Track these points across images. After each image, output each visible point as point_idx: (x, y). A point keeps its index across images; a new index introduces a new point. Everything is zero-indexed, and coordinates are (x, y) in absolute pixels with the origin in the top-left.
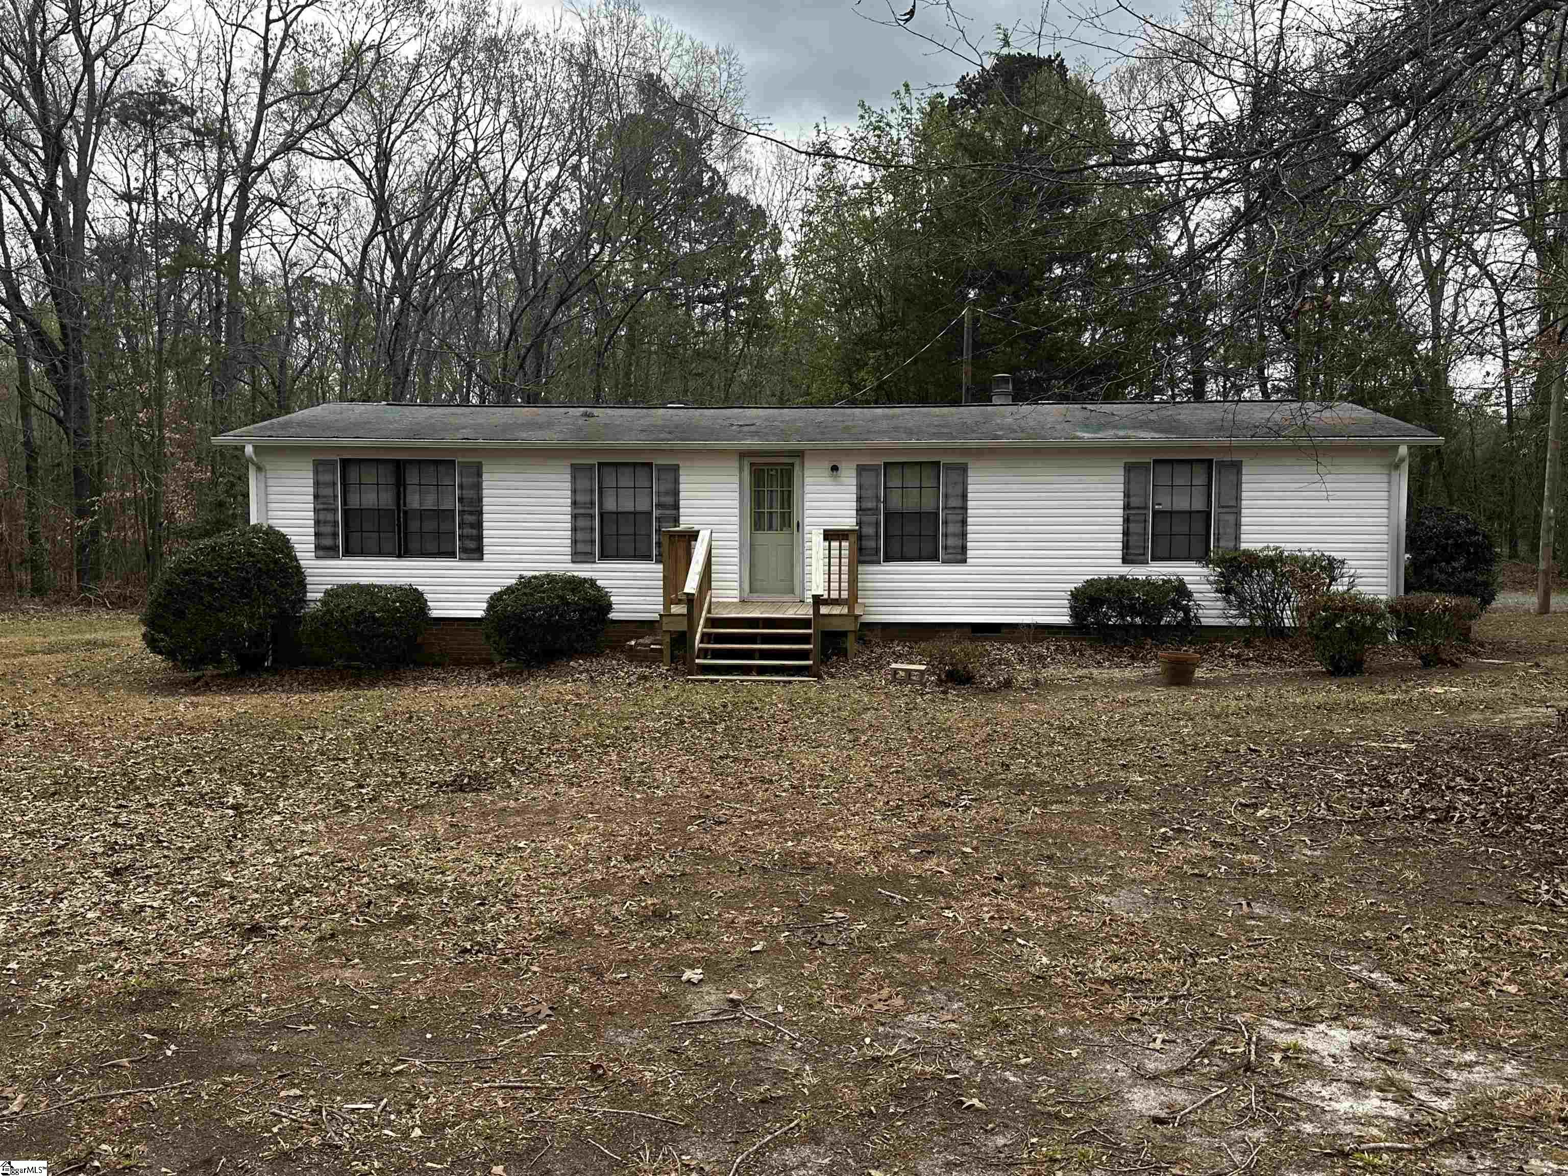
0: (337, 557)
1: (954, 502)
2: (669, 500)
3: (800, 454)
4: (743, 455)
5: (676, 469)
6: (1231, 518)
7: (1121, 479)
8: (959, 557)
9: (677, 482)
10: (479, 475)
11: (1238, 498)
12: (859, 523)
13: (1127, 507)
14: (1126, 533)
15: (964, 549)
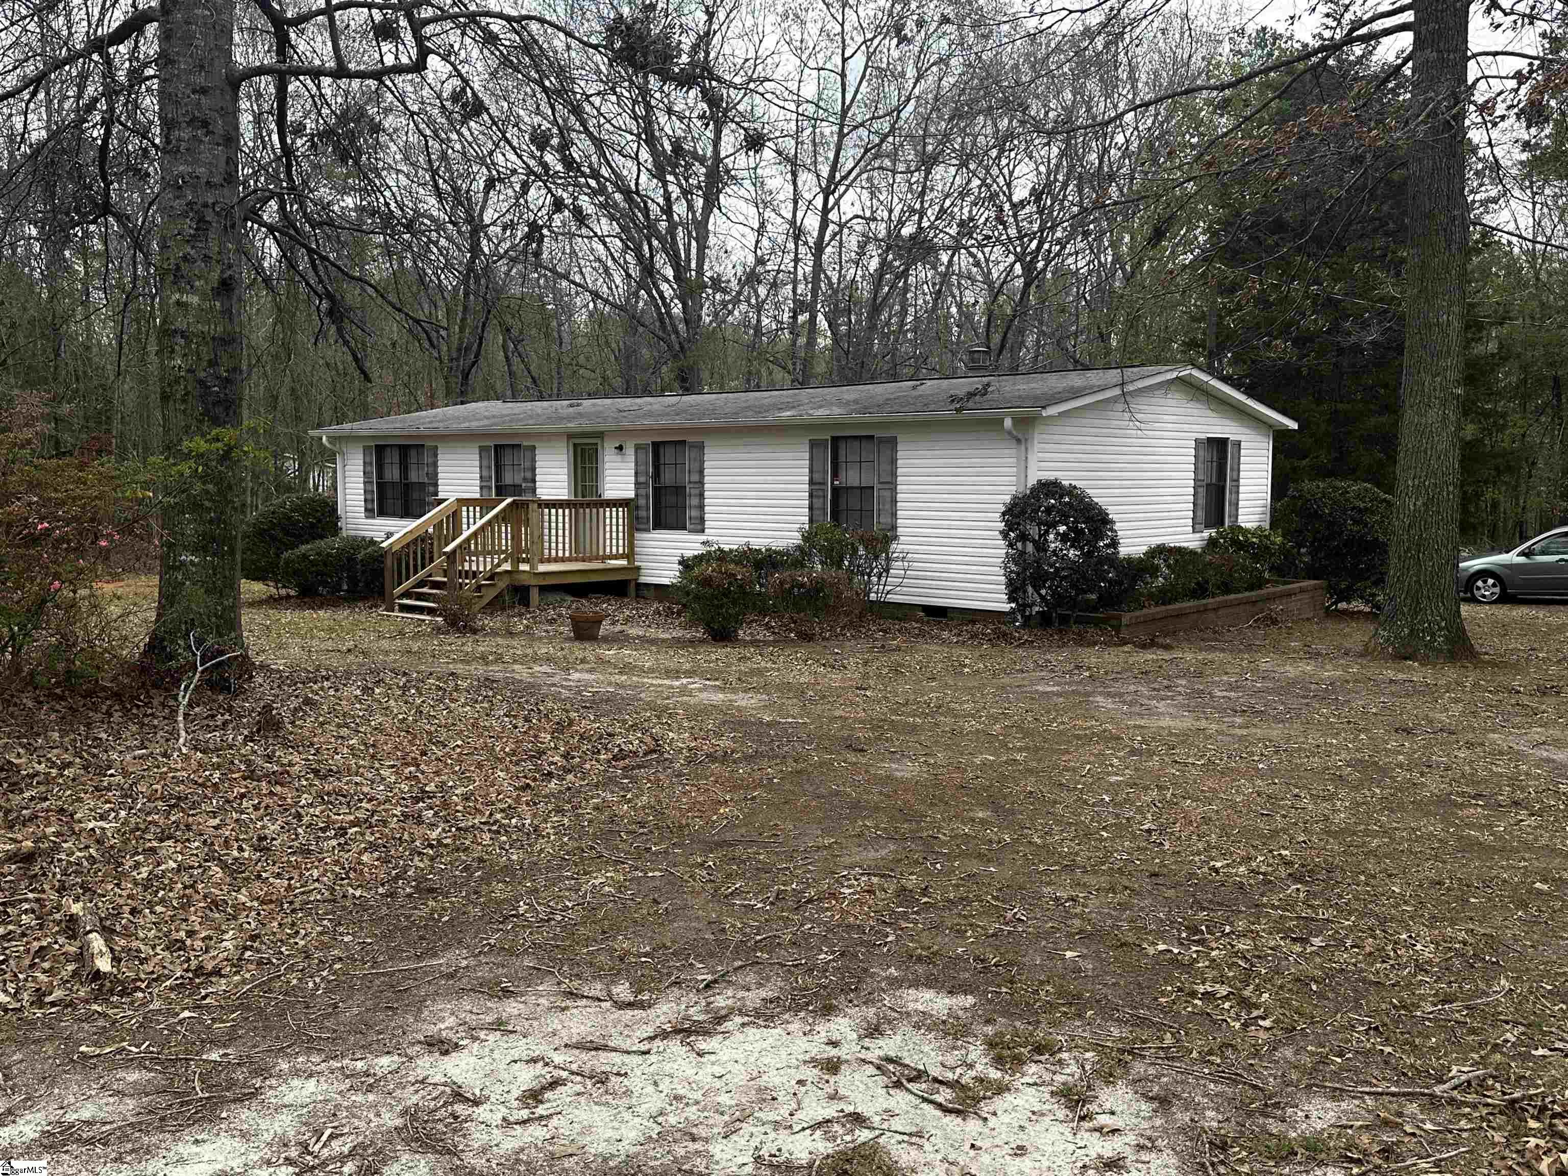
0: (373, 518)
1: (695, 478)
2: (529, 475)
3: (600, 435)
4: (570, 436)
5: (534, 448)
6: (887, 494)
7: (807, 455)
8: (699, 527)
9: (534, 461)
10: (436, 455)
11: (894, 475)
12: (637, 495)
13: (811, 482)
14: (811, 508)
15: (702, 520)
